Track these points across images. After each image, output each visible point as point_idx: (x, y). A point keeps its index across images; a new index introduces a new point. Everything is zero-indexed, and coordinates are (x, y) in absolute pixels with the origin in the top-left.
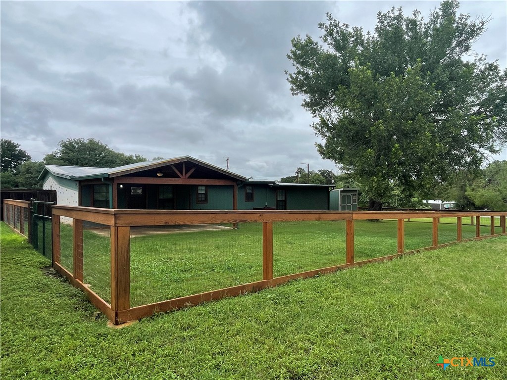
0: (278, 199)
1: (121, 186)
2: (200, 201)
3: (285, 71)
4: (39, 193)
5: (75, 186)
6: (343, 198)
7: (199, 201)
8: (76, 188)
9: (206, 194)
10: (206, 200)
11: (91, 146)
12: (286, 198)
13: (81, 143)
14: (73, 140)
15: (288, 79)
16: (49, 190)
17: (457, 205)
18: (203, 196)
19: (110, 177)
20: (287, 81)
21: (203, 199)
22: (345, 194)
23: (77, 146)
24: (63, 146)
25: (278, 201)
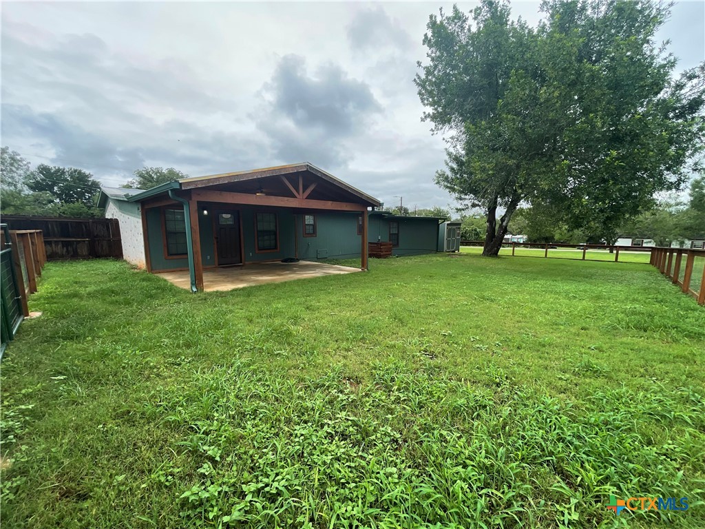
0: (391, 232)
1: (205, 212)
2: (308, 234)
3: (418, 62)
4: (93, 222)
5: (137, 211)
6: (449, 231)
7: (306, 234)
8: (138, 214)
9: (314, 226)
10: (315, 232)
11: (171, 176)
12: (398, 231)
13: (159, 173)
14: (150, 170)
15: (415, 80)
16: (111, 219)
17: (529, 239)
18: (311, 227)
19: (183, 188)
20: (414, 83)
21: (311, 232)
22: (450, 227)
23: (155, 177)
24: (140, 176)
25: (390, 234)
